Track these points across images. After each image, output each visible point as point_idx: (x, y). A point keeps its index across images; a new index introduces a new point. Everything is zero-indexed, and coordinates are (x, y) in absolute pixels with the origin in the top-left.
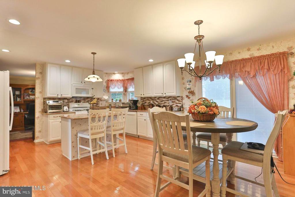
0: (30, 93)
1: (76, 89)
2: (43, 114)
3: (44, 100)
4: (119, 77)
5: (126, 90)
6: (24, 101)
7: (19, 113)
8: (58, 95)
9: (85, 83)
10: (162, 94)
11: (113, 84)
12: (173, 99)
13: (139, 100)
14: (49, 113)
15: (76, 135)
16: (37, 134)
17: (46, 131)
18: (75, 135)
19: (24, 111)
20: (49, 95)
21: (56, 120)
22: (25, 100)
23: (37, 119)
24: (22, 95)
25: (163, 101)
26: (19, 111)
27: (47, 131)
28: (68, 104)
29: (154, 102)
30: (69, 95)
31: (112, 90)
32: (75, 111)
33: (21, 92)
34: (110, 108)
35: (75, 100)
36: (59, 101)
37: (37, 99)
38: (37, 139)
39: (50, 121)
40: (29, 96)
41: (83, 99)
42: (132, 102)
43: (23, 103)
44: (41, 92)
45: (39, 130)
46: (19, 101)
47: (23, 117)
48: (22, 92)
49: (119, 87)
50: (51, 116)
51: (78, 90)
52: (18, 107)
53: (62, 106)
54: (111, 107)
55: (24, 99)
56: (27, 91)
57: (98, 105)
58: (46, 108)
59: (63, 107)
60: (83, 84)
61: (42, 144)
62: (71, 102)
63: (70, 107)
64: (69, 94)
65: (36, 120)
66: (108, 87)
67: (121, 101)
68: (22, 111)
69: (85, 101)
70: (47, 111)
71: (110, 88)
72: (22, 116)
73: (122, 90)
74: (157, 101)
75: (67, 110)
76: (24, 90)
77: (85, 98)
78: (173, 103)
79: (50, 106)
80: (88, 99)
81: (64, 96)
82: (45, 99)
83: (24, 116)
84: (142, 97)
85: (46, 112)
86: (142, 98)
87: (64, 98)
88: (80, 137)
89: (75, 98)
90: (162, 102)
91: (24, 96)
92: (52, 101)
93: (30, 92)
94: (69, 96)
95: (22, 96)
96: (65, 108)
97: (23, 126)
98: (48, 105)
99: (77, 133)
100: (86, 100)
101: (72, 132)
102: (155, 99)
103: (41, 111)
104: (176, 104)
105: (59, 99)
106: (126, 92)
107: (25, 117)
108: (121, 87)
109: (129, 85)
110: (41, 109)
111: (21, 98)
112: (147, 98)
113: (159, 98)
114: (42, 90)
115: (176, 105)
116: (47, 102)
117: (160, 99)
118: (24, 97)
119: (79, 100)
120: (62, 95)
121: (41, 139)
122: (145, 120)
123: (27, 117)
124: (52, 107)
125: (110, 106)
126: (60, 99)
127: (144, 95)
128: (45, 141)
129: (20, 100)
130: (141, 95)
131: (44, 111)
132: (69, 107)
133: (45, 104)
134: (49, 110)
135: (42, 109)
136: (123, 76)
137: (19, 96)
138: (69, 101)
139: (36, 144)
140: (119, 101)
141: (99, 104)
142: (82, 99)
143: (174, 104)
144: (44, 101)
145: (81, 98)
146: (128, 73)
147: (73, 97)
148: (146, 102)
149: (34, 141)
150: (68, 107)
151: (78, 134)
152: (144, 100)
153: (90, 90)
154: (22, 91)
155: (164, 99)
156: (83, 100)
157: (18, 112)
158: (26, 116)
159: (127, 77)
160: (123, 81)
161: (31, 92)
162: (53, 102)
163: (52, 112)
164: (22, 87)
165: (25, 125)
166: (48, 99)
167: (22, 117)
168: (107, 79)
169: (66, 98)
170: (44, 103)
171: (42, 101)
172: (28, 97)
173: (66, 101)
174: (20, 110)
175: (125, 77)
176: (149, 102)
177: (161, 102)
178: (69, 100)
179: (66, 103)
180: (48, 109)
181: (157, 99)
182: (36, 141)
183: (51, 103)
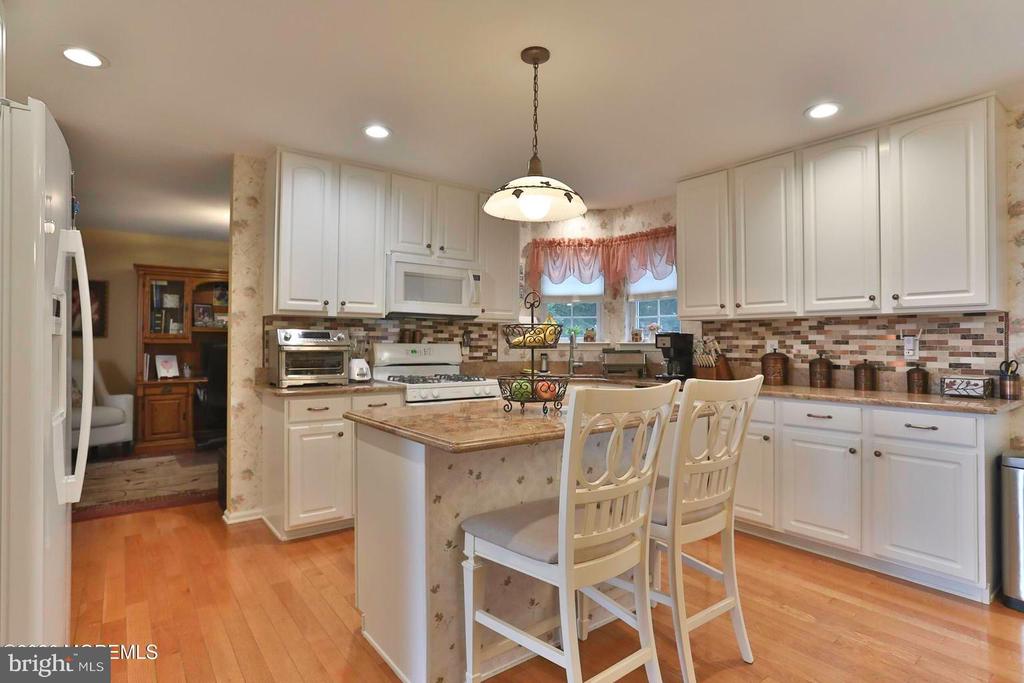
0: (216, 303)
1: (407, 275)
2: (259, 395)
3: (267, 328)
4: (583, 229)
5: (616, 285)
6: (193, 333)
7: (177, 381)
8: (326, 303)
9: (442, 248)
10: (872, 298)
11: (558, 263)
12: (930, 332)
13: (696, 331)
14: (289, 387)
15: (457, 545)
16: (235, 486)
17: (273, 472)
18: (449, 544)
19: (194, 376)
20: (286, 303)
21: (318, 425)
22: (196, 330)
23: (237, 416)
24: (187, 309)
25: (855, 337)
26: (177, 374)
27: (278, 470)
28: (367, 346)
29: (788, 342)
30: (374, 306)
31: (551, 288)
32: (402, 379)
33: (181, 299)
34: (544, 368)
35: (397, 330)
36: (331, 332)
37: (238, 324)
38: (236, 509)
39: (292, 428)
40: (212, 317)
41: (430, 327)
42: (667, 342)
43: (190, 341)
44: (252, 291)
45: (245, 467)
46: (175, 332)
47: (190, 399)
48: (188, 299)
49: (587, 273)
50: (299, 406)
51: (414, 283)
52: (174, 358)
53: (346, 356)
54: (548, 364)
55: (193, 325)
56: (205, 294)
57: (494, 354)
58: (273, 363)
59: (350, 360)
60: (434, 257)
61: (257, 533)
62: (379, 339)
63: (377, 362)
64: (374, 300)
65: (232, 419)
66: (534, 276)
67: (592, 339)
68: (187, 372)
69: (440, 335)
70: (279, 380)
71: (545, 278)
72: (188, 393)
73: (596, 287)
74: (811, 338)
75: (366, 378)
76: (194, 292)
77: (440, 319)
78: (930, 348)
79: (289, 354)
80: (451, 328)
81: (354, 309)
82: (271, 324)
83: (191, 392)
84: (712, 322)
85: (275, 384)
86: (711, 326)
87: (353, 320)
88: (478, 559)
89: (397, 322)
90: (844, 347)
91: (196, 315)
92: (300, 332)
93: (214, 300)
94: (378, 308)
95: (187, 315)
96: (358, 367)
97: (191, 432)
98: (286, 348)
99: (461, 533)
100: (442, 332)
101: (430, 527)
102: (796, 329)
103: (251, 381)
104: (951, 354)
105: (328, 324)
106: (615, 296)
107: (196, 397)
108: (596, 272)
109: (634, 262)
110: (252, 369)
111: (181, 321)
112: (743, 325)
113: (823, 323)
114: (258, 283)
115: (954, 360)
116: (281, 334)
117: (826, 328)
118: (193, 320)
119: (414, 333)
120: (343, 304)
121: (253, 508)
122: (766, 438)
123: (202, 398)
124: (299, 362)
125: (544, 362)
126: (335, 323)
127: (738, 306)
128: (268, 518)
129: (178, 330)
130: (722, 306)
131: (267, 380)
132: (371, 363)
133: (271, 343)
134: (287, 374)
135: (256, 369)
136: (604, 226)
137: (176, 314)
138: (372, 334)
139: (232, 531)
140: (586, 339)
141: (496, 351)
142: (425, 327)
143: (934, 359)
144: (265, 333)
145: (424, 323)
146: (627, 211)
147: (391, 316)
148: (735, 342)
149: (224, 517)
150: (368, 363)
151: (468, 537)
152: (722, 334)
153: (464, 283)
154: (185, 293)
155: (854, 331)
156: (430, 331)
157: (174, 378)
158: (201, 394)
159: (621, 230)
160: (605, 245)
161: (219, 299)
162: (306, 336)
163: (302, 383)
164: (187, 280)
165: (196, 427)
166: (285, 323)
167: (188, 397)
168: (530, 240)
169: (360, 320)
170: (268, 341)
171: (259, 330)
172: (207, 319)
173: (361, 333)
174: (181, 370)
175: (612, 229)
176: (756, 342)
177: (836, 348)
178: (374, 330)
179: (359, 342)
180: (284, 371)
181: (811, 328)
182: (232, 517)
183: (294, 339)
